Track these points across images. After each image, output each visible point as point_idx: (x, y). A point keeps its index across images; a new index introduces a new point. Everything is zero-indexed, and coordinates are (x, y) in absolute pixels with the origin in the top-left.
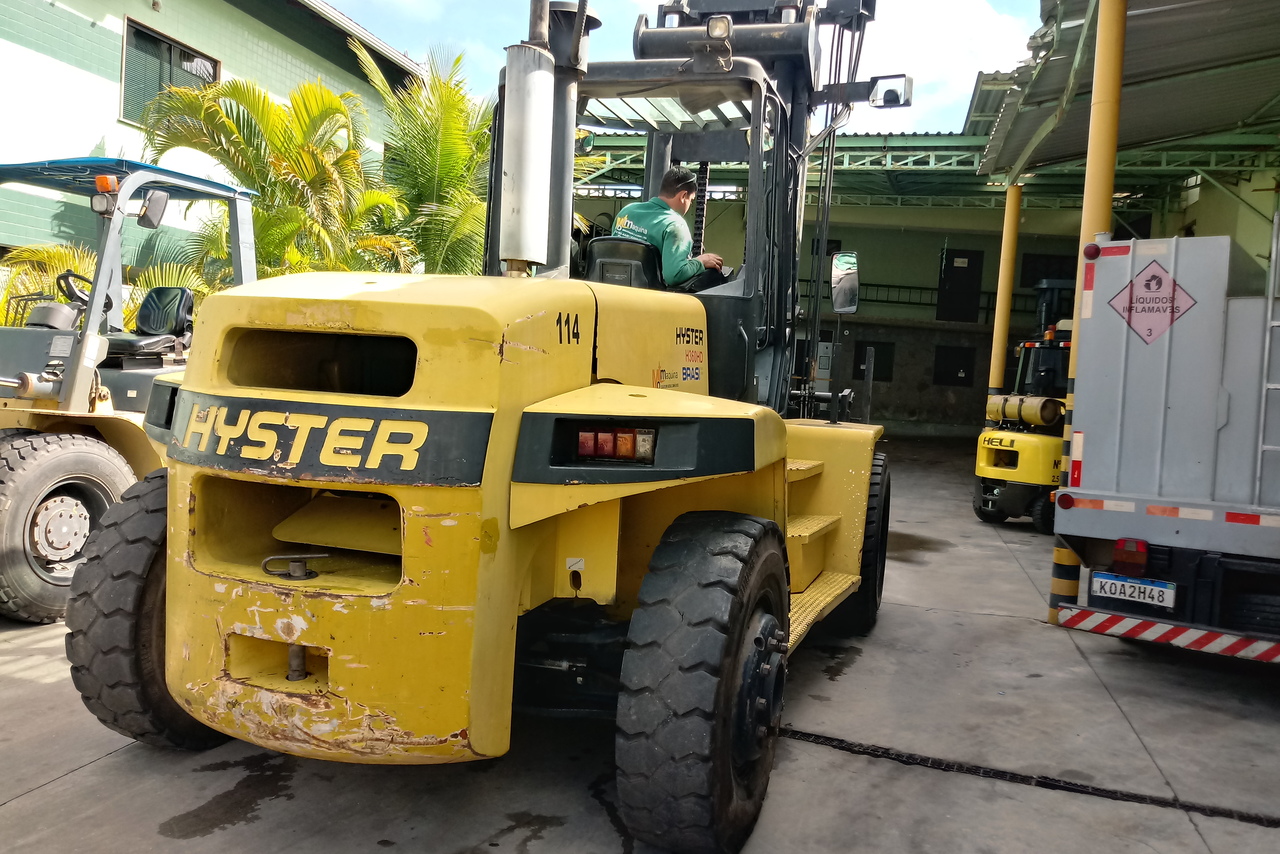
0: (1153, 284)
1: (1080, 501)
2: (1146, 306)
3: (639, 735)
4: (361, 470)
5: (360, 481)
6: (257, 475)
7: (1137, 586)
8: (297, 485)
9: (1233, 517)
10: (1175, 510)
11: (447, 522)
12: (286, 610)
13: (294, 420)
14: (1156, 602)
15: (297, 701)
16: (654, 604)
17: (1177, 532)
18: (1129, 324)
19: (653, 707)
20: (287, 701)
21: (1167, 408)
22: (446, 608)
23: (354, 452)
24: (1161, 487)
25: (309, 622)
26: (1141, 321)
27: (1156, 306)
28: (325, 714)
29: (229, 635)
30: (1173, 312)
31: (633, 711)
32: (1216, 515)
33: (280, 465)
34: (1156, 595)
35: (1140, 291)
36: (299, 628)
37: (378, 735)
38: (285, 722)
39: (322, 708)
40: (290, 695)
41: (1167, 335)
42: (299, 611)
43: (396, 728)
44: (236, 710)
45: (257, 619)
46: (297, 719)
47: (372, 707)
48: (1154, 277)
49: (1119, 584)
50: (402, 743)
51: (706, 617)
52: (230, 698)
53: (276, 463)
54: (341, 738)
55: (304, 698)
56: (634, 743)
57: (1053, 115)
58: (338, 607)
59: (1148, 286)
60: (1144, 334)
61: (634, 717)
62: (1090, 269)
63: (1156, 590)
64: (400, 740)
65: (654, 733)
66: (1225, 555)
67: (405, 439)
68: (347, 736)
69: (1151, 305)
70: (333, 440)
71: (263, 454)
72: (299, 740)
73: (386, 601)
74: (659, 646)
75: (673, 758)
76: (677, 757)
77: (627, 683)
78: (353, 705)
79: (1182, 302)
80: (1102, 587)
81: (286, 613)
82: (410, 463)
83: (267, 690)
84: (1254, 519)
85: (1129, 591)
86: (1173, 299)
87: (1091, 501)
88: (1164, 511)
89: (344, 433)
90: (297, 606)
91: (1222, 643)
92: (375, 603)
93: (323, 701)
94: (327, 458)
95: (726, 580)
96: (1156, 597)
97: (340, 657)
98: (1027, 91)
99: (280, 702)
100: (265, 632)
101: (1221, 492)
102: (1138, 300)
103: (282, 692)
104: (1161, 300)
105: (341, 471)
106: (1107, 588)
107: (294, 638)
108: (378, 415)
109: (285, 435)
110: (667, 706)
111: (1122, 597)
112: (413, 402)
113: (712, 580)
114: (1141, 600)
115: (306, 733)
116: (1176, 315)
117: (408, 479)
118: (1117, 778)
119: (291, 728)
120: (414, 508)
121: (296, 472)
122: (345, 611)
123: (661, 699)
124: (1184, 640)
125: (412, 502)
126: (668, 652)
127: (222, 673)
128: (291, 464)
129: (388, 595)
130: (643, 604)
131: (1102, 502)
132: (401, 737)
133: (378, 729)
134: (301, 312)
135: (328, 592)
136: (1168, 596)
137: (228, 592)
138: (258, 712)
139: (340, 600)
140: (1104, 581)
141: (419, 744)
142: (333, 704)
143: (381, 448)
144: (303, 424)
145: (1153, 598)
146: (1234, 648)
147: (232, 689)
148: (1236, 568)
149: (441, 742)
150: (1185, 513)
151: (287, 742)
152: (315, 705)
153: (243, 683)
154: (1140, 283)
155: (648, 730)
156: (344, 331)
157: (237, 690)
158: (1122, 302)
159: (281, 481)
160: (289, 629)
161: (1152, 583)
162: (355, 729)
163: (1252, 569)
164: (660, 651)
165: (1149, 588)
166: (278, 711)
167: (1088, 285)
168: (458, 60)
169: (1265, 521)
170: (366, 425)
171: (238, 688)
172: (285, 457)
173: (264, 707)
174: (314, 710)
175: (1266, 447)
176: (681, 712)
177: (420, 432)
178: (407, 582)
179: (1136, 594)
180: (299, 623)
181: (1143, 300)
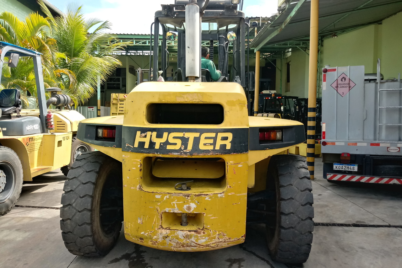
0: (343, 79)
1: (328, 143)
2: (342, 86)
3: (289, 228)
4: (214, 150)
5: (214, 154)
6: (175, 155)
7: (346, 166)
8: (191, 157)
9: (372, 144)
10: (356, 144)
11: (240, 166)
12: (188, 201)
13: (187, 135)
14: (352, 170)
15: (193, 233)
16: (287, 186)
17: (357, 150)
18: (337, 91)
19: (295, 218)
20: (189, 233)
21: (349, 115)
22: (240, 195)
23: (211, 144)
24: (349, 137)
25: (197, 205)
26: (341, 90)
27: (344, 86)
28: (203, 236)
29: (162, 213)
30: (349, 87)
31: (287, 220)
32: (367, 144)
33: (185, 151)
34: (352, 168)
35: (340, 82)
36: (193, 207)
37: (221, 240)
38: (188, 241)
39: (202, 234)
40: (190, 231)
41: (348, 94)
42: (193, 201)
43: (226, 237)
44: (168, 239)
45: (176, 206)
46: (193, 239)
47: (219, 231)
48: (343, 78)
49: (341, 166)
50: (228, 242)
51: (305, 188)
52: (164, 235)
53: (183, 150)
54: (208, 243)
55: (195, 231)
56: (288, 231)
57: (277, 30)
58: (207, 198)
59: (342, 80)
60: (341, 94)
61: (288, 223)
62: (325, 76)
63: (352, 167)
64: (227, 241)
65: (295, 227)
66: (370, 155)
67: (226, 139)
68: (211, 242)
69: (343, 86)
70: (202, 141)
71: (177, 147)
72: (193, 246)
73: (223, 194)
74: (293, 199)
75: (301, 234)
76: (303, 233)
77: (284, 212)
78: (213, 232)
79: (352, 84)
80: (336, 167)
81: (188, 203)
82: (229, 147)
83: (180, 230)
84: (378, 145)
85: (344, 168)
86: (349, 84)
87: (332, 143)
88: (353, 144)
89: (206, 138)
90: (192, 200)
91: (375, 180)
92: (219, 195)
93: (202, 231)
94: (202, 147)
95: (307, 176)
96: (352, 169)
97: (208, 216)
98: (272, 23)
99: (186, 234)
100: (179, 210)
101: (366, 138)
102: (339, 84)
103: (187, 231)
104: (346, 84)
105: (207, 151)
106: (338, 167)
107: (191, 211)
108: (217, 131)
109: (185, 141)
110: (299, 217)
111: (342, 170)
112: (226, 126)
113: (303, 177)
114: (348, 170)
115: (196, 243)
116: (350, 88)
117: (228, 152)
118: (370, 221)
119: (190, 243)
120: (230, 162)
121: (191, 153)
122: (210, 200)
123: (297, 215)
124: (363, 180)
125: (229, 160)
126: (296, 201)
127: (160, 227)
128: (189, 150)
129: (223, 192)
130: (283, 186)
131: (335, 143)
132: (228, 240)
133: (221, 238)
134: (182, 97)
135: (203, 193)
136: (356, 168)
137: (162, 198)
138: (177, 239)
139: (208, 196)
140: (337, 165)
141: (232, 241)
142: (206, 232)
143: (219, 143)
144: (191, 136)
145: (351, 169)
146: (378, 181)
147: (164, 232)
148: (376, 159)
149: (238, 239)
150: (359, 144)
151: (188, 248)
152: (199, 233)
153: (169, 229)
154: (339, 79)
155: (293, 226)
156: (199, 103)
157: (168, 232)
158: (335, 85)
159: (185, 156)
160: (189, 208)
161: (351, 165)
162: (214, 240)
163: (380, 159)
164: (294, 200)
165: (350, 166)
166: (185, 237)
167: (325, 80)
168: (80, 8)
169: (381, 145)
170: (213, 135)
171: (168, 231)
172: (186, 148)
173: (180, 237)
174: (199, 235)
175: (380, 124)
176: (304, 219)
177: (230, 136)
178: (229, 187)
179: (346, 168)
180: (193, 206)
181: (341, 84)
